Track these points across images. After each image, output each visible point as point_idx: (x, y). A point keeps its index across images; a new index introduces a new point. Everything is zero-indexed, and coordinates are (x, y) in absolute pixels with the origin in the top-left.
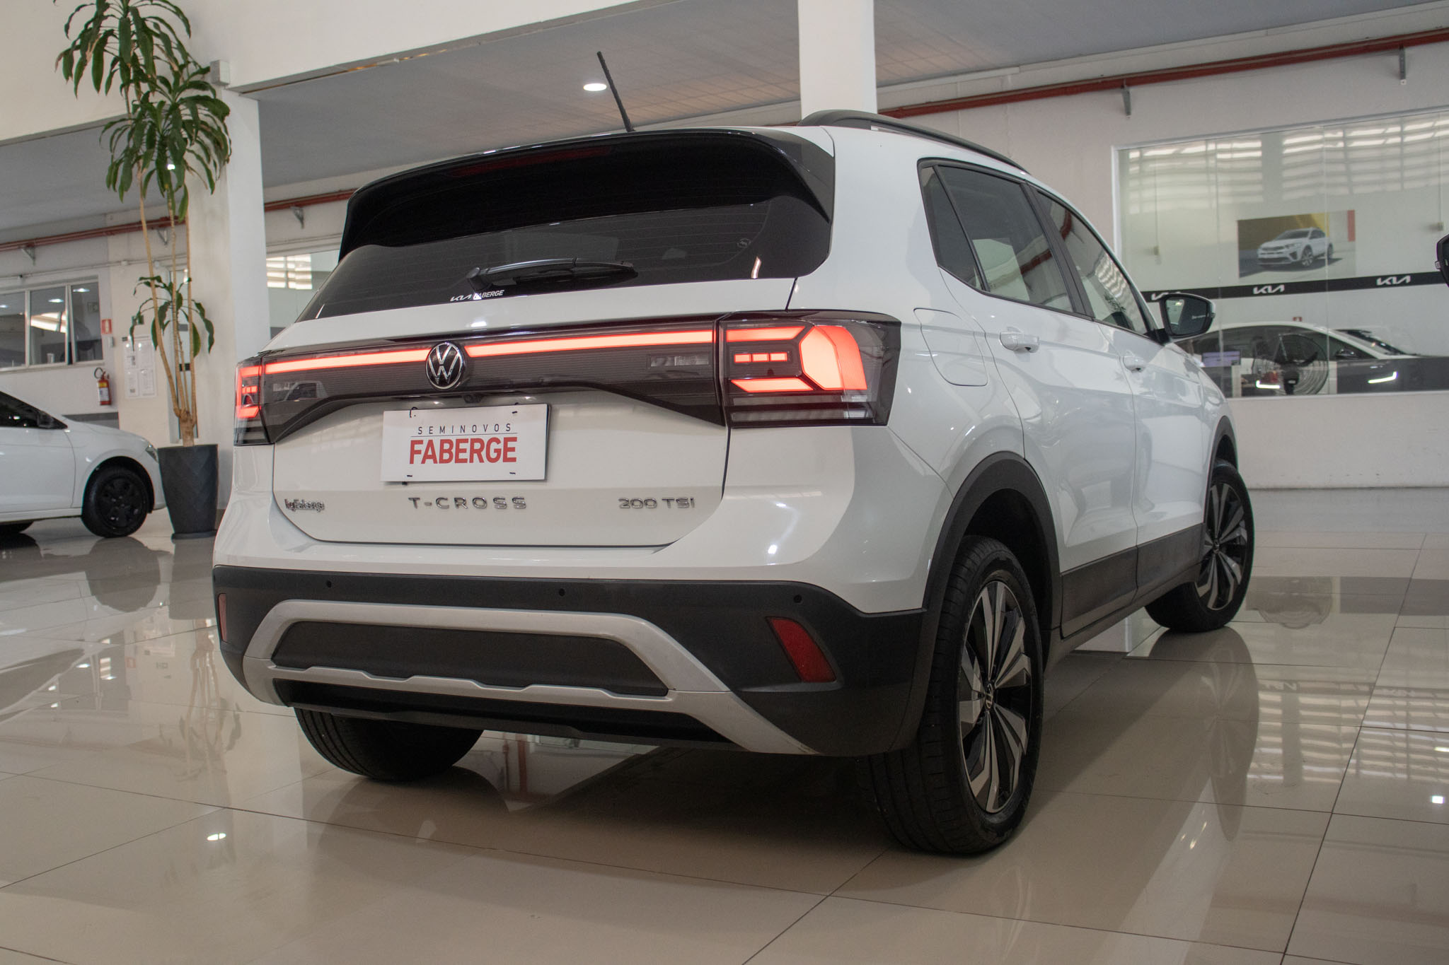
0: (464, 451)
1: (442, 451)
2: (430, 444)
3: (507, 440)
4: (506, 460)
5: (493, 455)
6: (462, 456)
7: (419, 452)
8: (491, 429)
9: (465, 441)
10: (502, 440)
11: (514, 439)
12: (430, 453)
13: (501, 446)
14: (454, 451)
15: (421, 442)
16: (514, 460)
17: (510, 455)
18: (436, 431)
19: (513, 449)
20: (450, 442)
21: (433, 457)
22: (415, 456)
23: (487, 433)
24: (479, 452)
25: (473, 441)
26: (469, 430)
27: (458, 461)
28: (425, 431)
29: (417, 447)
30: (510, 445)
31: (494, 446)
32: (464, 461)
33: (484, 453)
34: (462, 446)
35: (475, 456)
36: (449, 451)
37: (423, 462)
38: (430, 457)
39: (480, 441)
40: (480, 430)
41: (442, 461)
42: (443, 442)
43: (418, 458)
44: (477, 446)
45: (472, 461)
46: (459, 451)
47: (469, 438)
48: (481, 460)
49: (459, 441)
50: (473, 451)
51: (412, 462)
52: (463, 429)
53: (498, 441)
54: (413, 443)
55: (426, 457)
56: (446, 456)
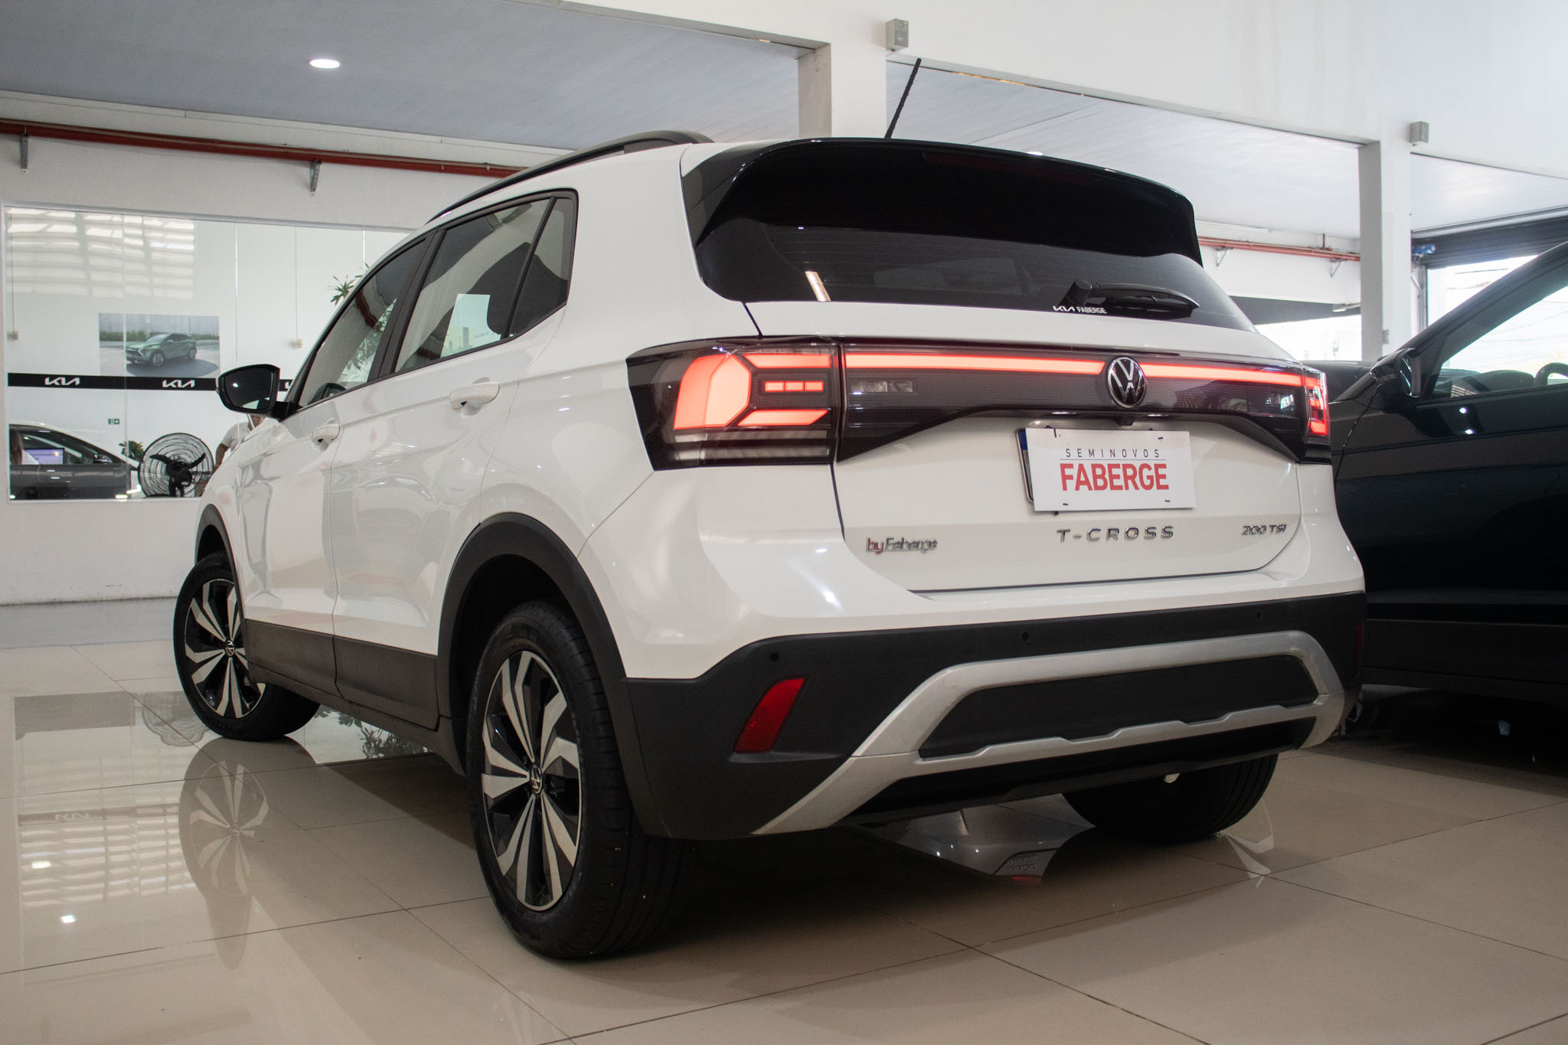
0: (1118, 477)
1: (1095, 477)
2: (1081, 468)
3: (1157, 466)
4: (1160, 487)
5: (1147, 482)
6: (1116, 482)
7: (1071, 477)
8: (1140, 454)
9: (1117, 466)
10: (1153, 467)
11: (1164, 466)
12: (1083, 479)
13: (1152, 473)
14: (1107, 476)
15: (1071, 466)
16: (1166, 487)
17: (1162, 482)
18: (1085, 454)
19: (1164, 477)
20: (1101, 466)
21: (1087, 482)
22: (1067, 481)
23: (1137, 458)
24: (1132, 478)
25: (1125, 467)
26: (1119, 454)
27: (1113, 487)
28: (1074, 454)
29: (1068, 472)
30: (1161, 471)
31: (1146, 472)
32: (1120, 488)
33: (1137, 480)
34: (1115, 471)
35: (1130, 482)
36: (1102, 476)
37: (1077, 488)
38: (1083, 483)
39: (1132, 467)
40: (1130, 455)
41: (1097, 488)
42: (1094, 467)
43: (1071, 484)
44: (1130, 472)
45: (1127, 488)
46: (1113, 477)
47: (1121, 463)
48: (1137, 488)
49: (1111, 466)
50: (1126, 478)
51: (1065, 488)
52: (1112, 453)
53: (1149, 468)
54: (1063, 467)
55: (1079, 483)
56: (1100, 482)
